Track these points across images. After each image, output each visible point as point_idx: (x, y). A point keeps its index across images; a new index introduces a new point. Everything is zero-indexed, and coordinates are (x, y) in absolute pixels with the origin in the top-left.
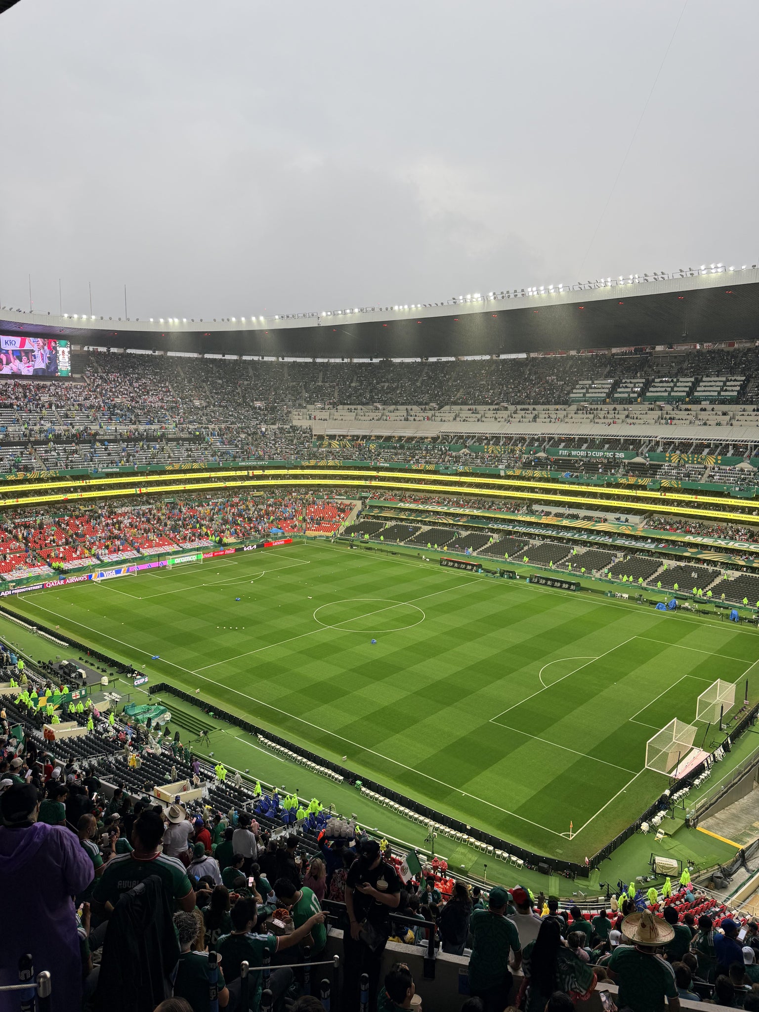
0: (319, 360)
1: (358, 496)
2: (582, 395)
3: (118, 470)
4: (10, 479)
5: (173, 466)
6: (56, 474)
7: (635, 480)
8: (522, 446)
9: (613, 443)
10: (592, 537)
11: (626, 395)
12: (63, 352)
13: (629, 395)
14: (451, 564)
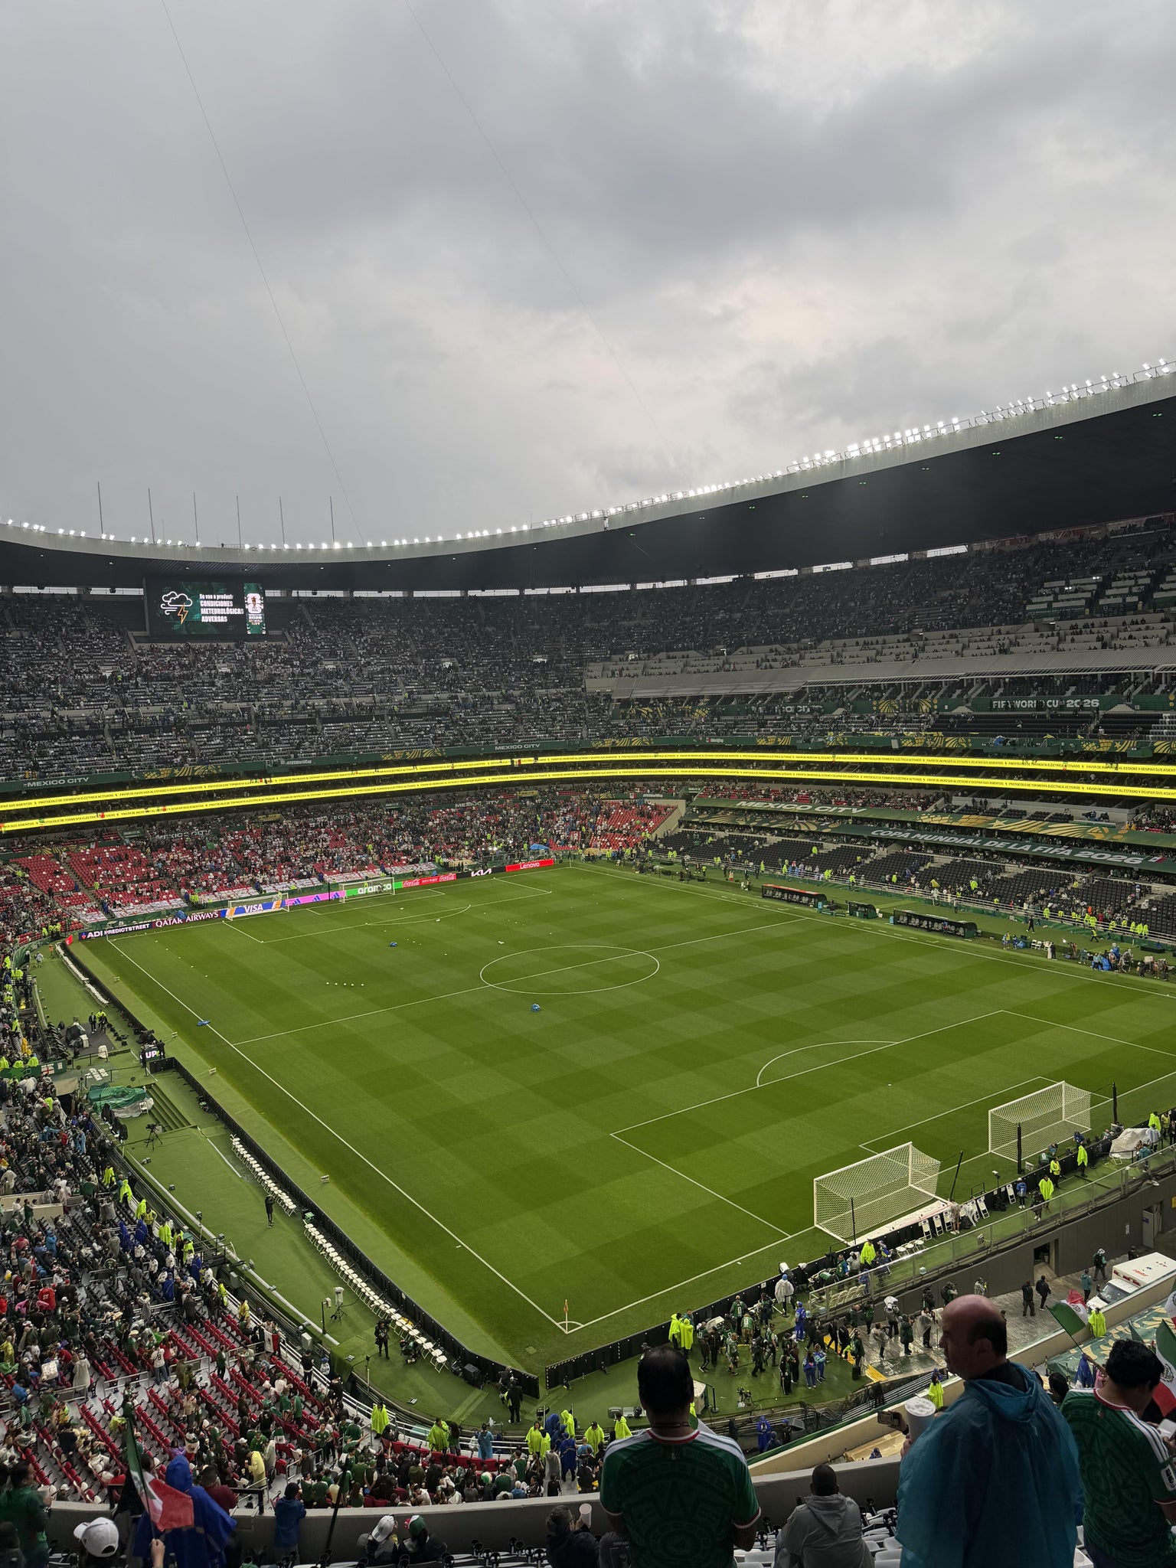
0: (640, 586)
1: (681, 793)
2: (1045, 606)
3: (310, 762)
4: (149, 777)
5: (393, 755)
6: (217, 769)
7: (1110, 745)
8: (933, 697)
9: (1084, 684)
10: (1040, 848)
11: (1119, 600)
12: (254, 600)
13: (1124, 600)
14: (778, 894)
